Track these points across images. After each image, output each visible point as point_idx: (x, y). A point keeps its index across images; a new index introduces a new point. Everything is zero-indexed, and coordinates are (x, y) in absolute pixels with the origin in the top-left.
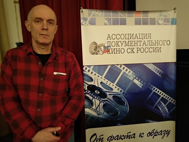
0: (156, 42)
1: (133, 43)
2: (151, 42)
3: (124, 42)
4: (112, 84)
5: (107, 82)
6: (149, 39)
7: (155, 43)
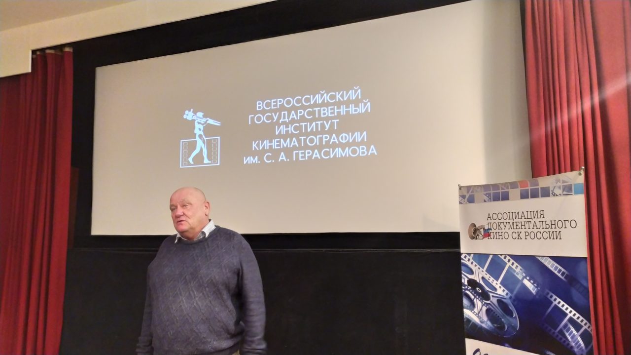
0: (553, 223)
1: (520, 225)
2: (544, 222)
3: (508, 223)
4: (495, 282)
5: (490, 277)
6: (542, 219)
7: (552, 225)
